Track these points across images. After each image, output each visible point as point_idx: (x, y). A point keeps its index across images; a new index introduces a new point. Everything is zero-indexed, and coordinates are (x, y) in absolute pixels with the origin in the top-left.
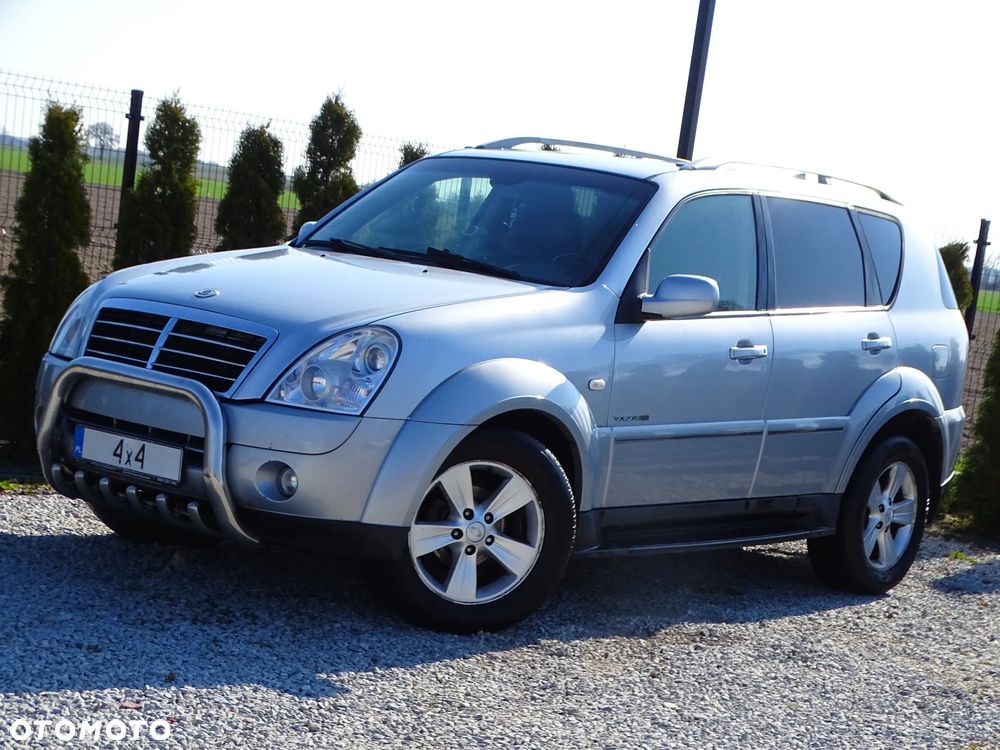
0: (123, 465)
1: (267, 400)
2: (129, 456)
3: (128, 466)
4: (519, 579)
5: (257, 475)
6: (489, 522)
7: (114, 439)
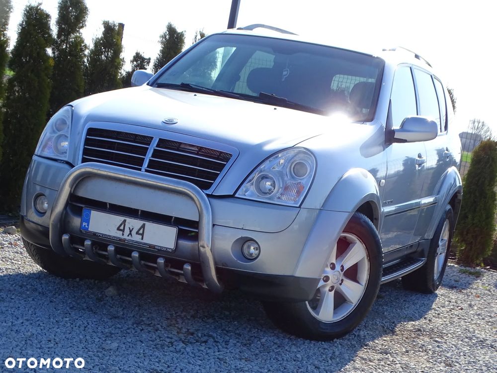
0: (125, 237)
1: (236, 196)
2: (131, 231)
3: (129, 238)
4: (354, 305)
5: (232, 246)
6: (342, 270)
7: (118, 219)
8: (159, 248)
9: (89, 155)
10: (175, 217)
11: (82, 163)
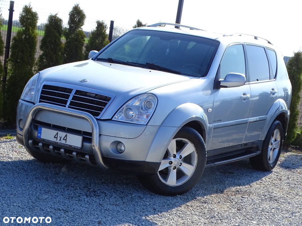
0: (58, 141)
1: (113, 119)
2: (60, 138)
3: (60, 142)
4: (189, 177)
5: (110, 146)
6: (180, 158)
7: (54, 132)
8: (74, 147)
9: (43, 99)
10: (83, 131)
11: (39, 102)
